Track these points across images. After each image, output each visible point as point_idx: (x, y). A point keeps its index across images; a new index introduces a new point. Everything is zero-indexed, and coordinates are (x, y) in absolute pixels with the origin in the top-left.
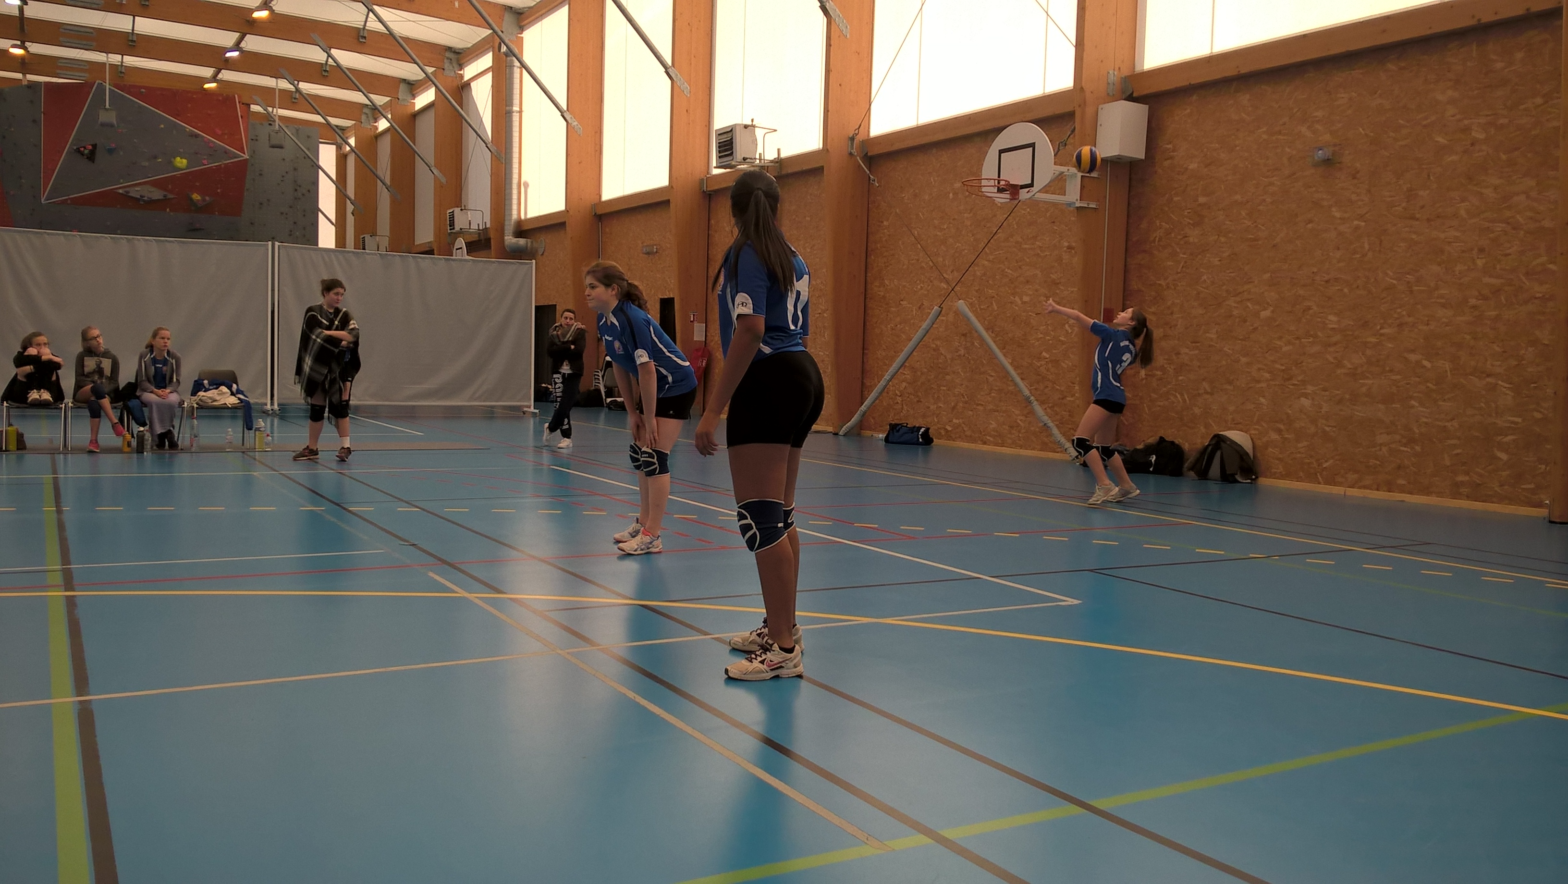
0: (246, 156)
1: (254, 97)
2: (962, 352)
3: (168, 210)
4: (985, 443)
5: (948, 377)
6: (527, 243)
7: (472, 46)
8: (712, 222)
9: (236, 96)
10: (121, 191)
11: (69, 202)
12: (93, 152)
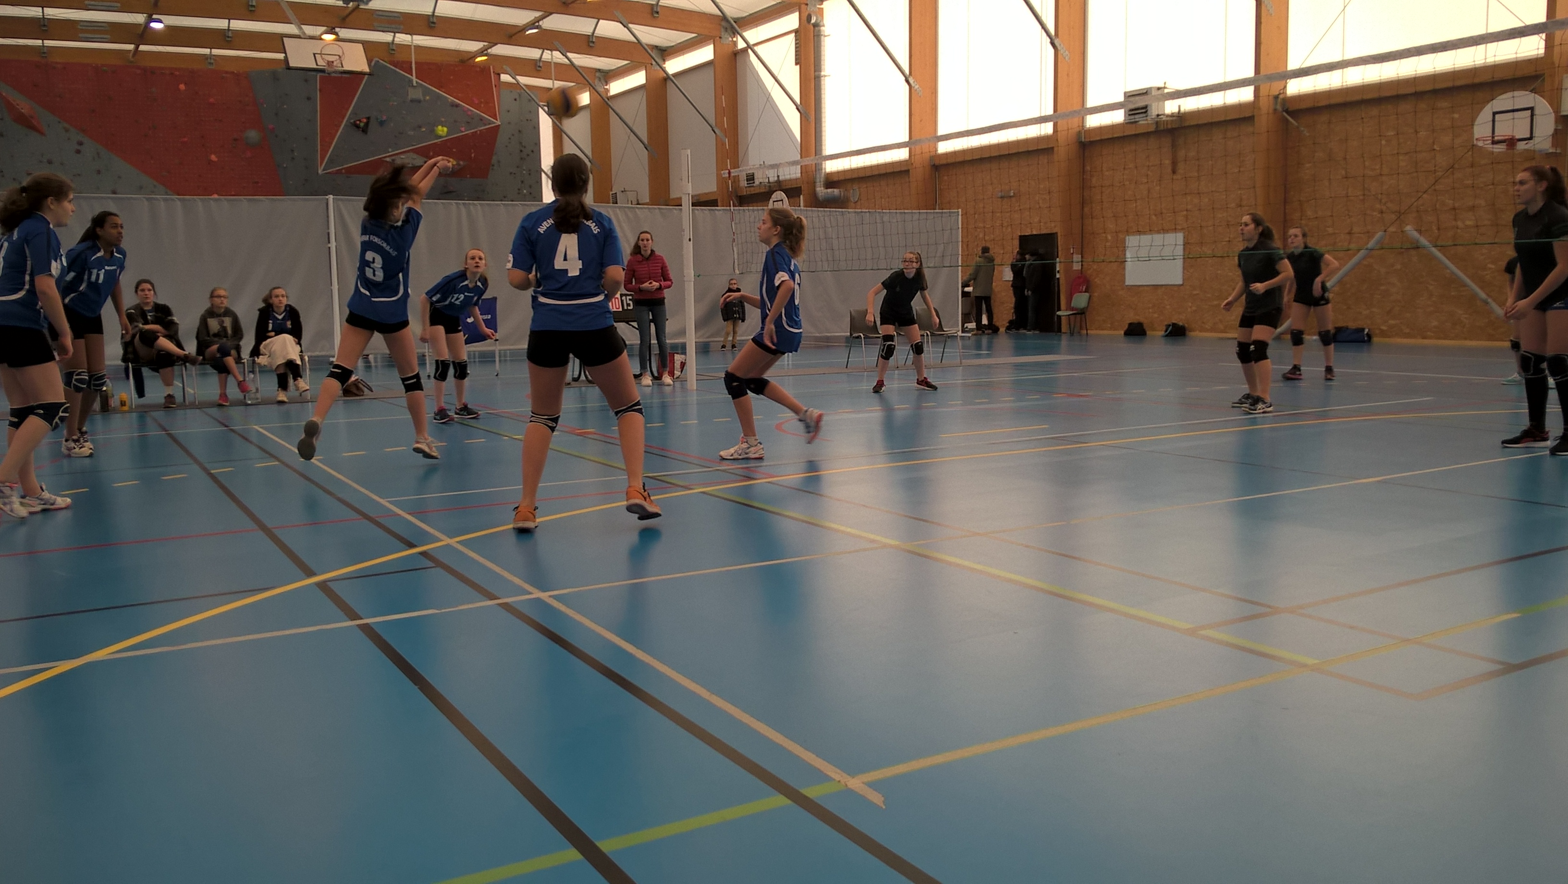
0: (498, 123)
1: (504, 67)
2: (1398, 267)
4: (1424, 338)
5: (1383, 288)
6: (841, 194)
7: (749, 15)
8: (1088, 168)
9: (492, 68)
10: (388, 159)
11: (343, 171)
12: (367, 124)
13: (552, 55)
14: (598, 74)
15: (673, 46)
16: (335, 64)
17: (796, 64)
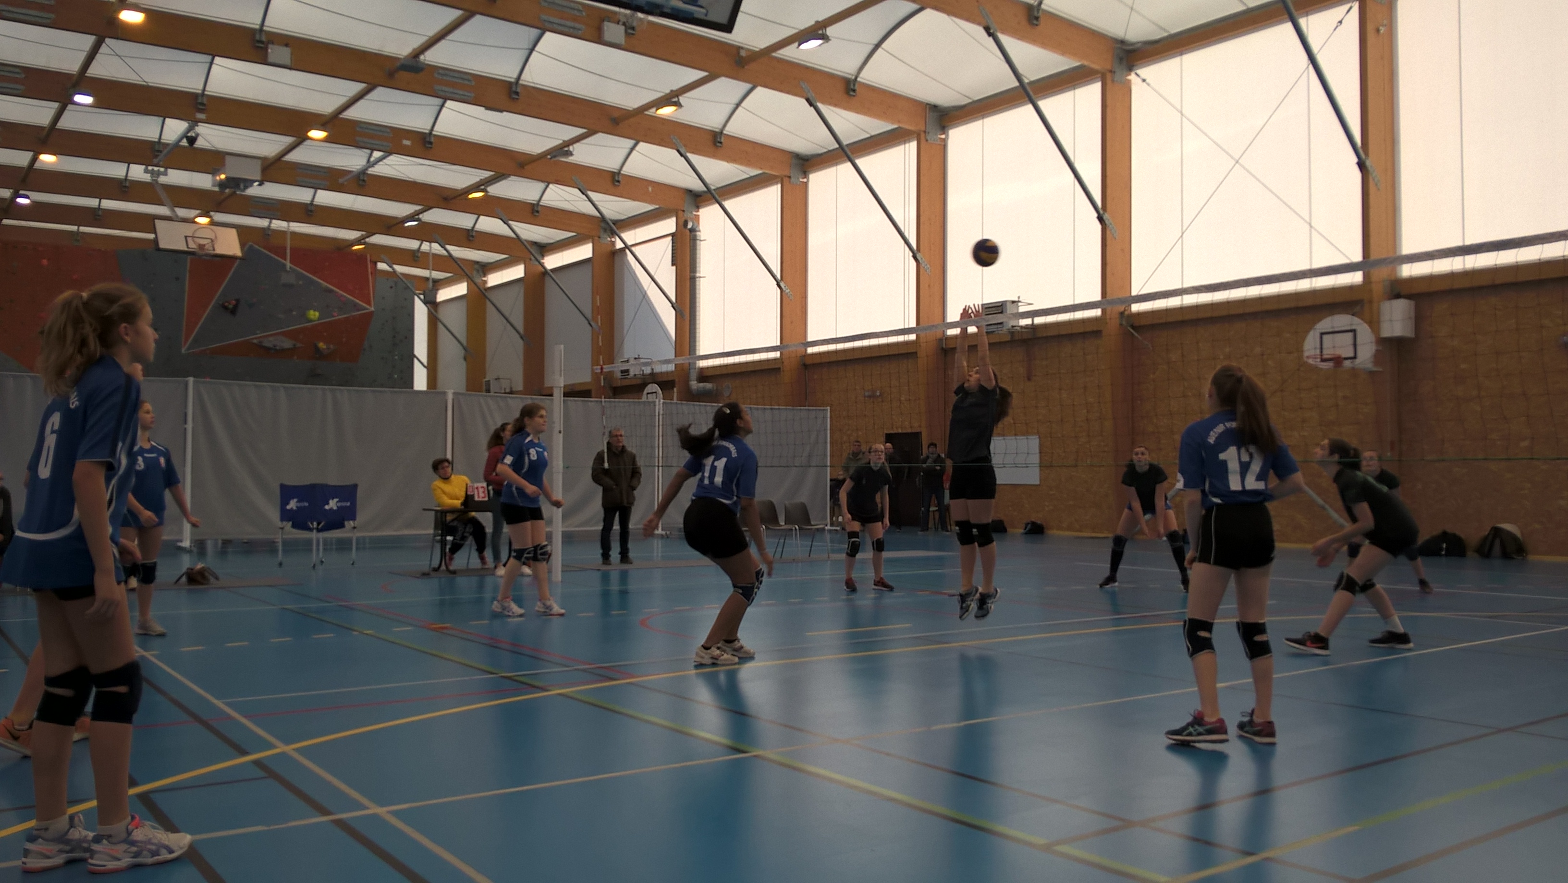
0: (373, 309)
1: (382, 256)
3: (295, 357)
6: (713, 387)
7: (627, 218)
9: (368, 256)
10: (255, 341)
11: (209, 351)
12: (236, 307)
13: (430, 247)
14: (476, 266)
15: (552, 244)
16: (206, 247)
17: (673, 265)
